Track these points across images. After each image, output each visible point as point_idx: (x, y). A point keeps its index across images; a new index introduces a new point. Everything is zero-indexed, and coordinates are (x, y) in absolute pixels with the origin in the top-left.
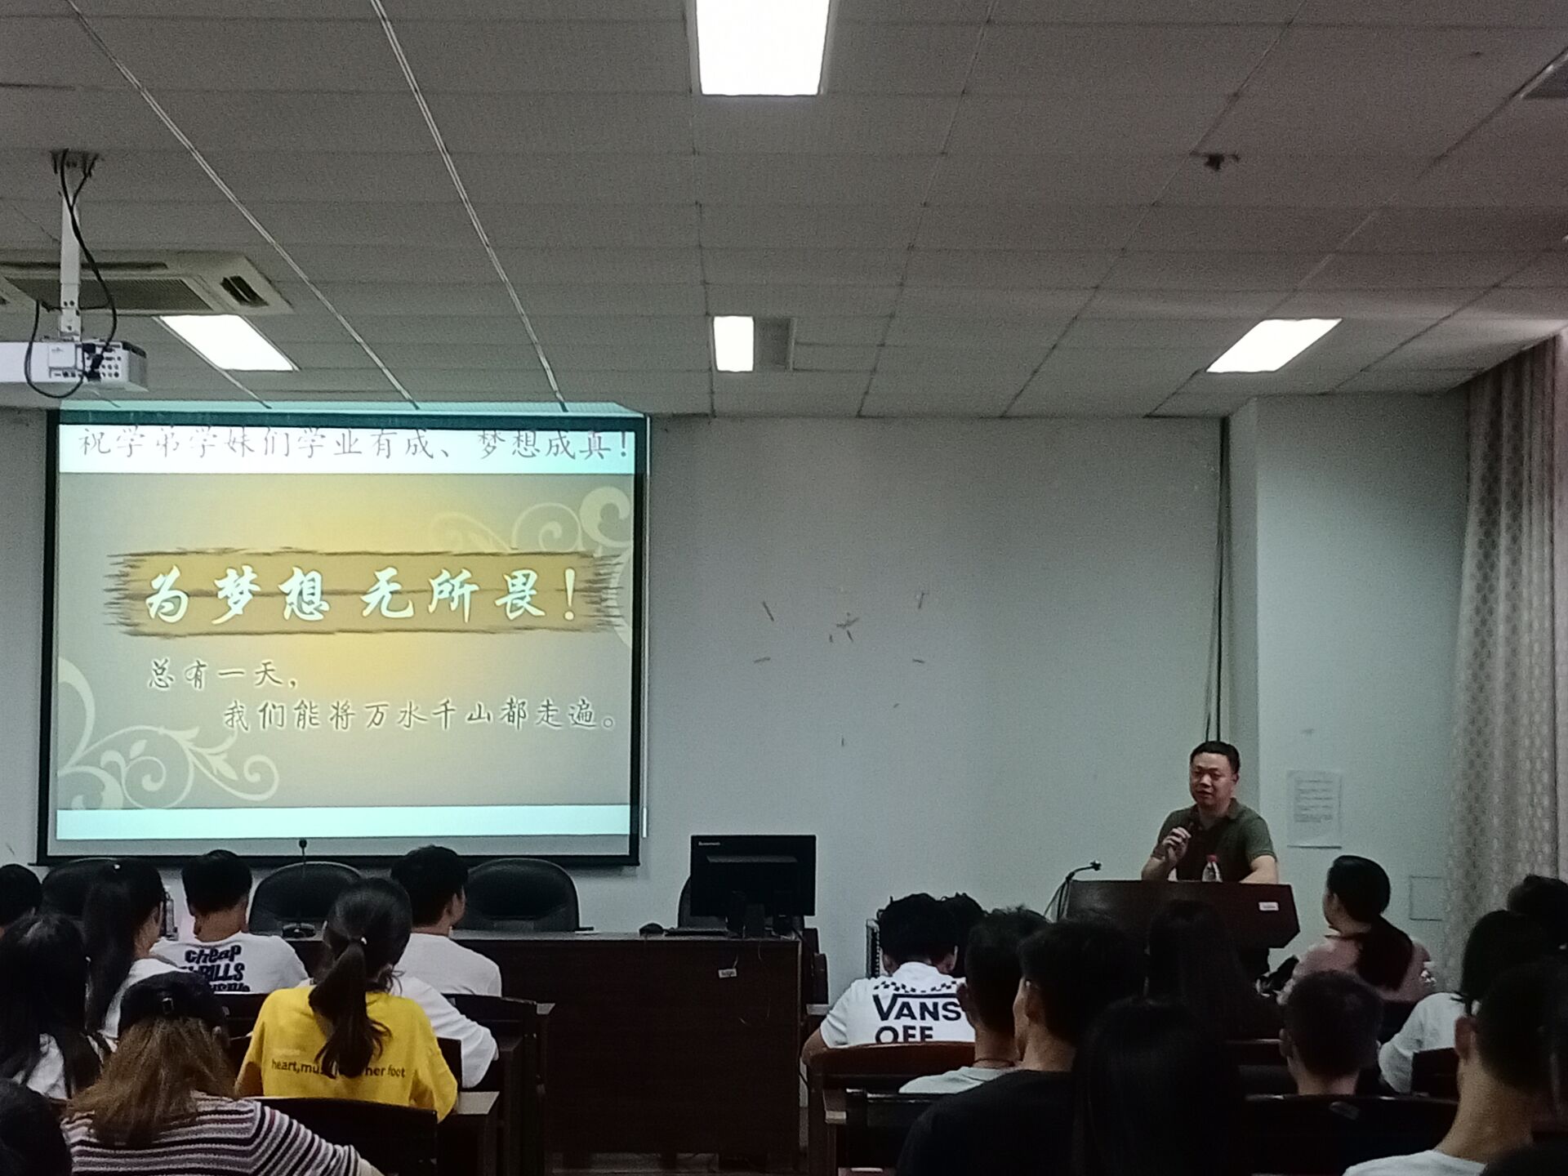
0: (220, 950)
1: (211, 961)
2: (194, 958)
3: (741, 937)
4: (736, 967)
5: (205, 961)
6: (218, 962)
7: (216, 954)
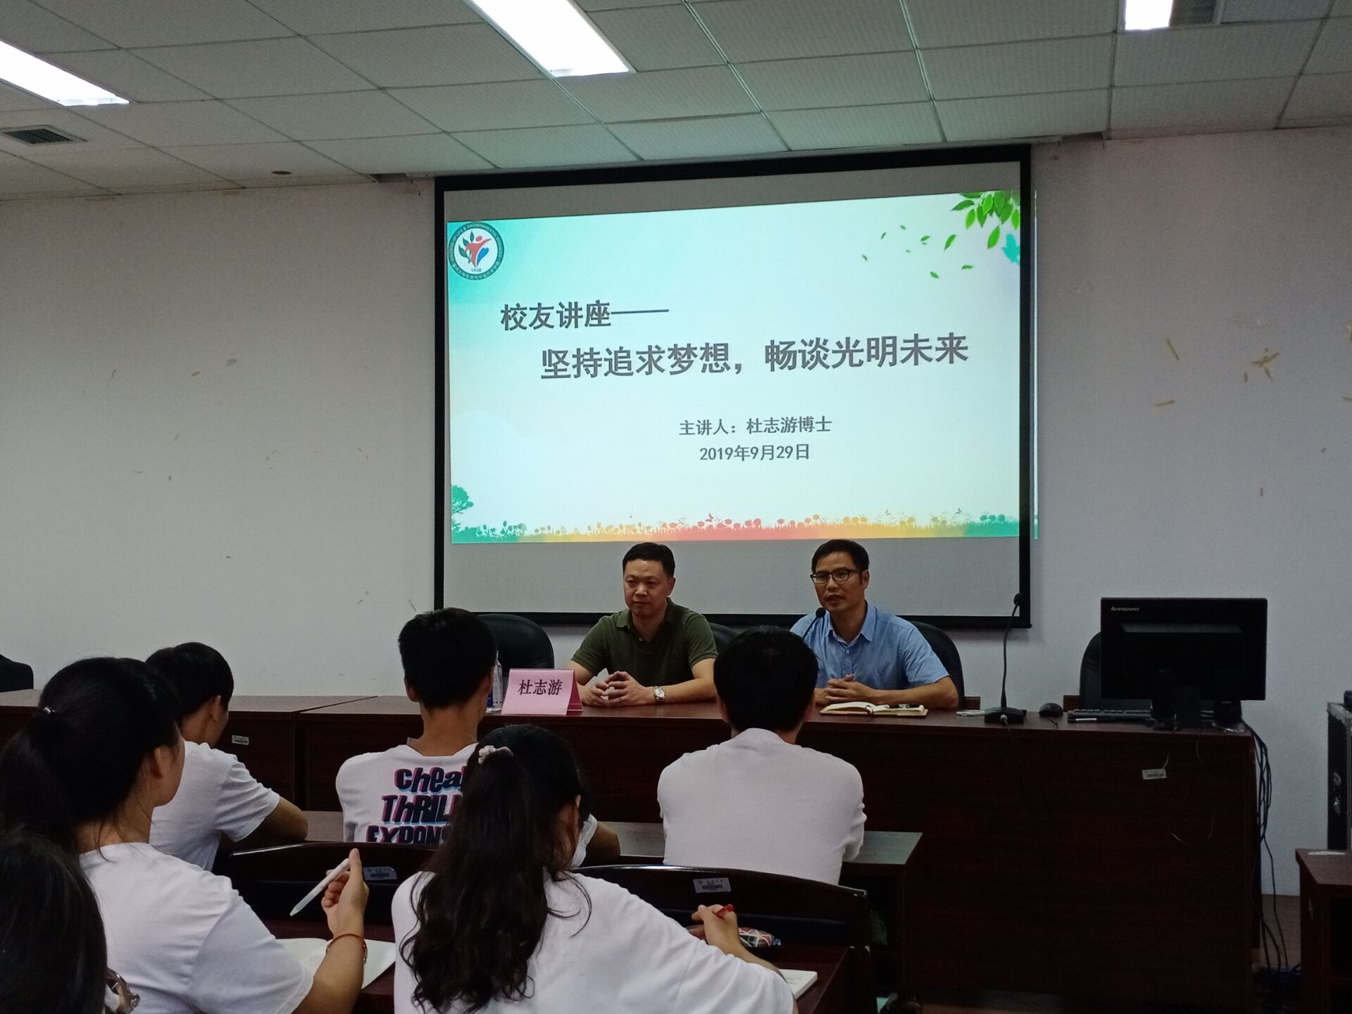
0: (447, 770)
1: (433, 790)
2: (409, 783)
3: (1172, 729)
4: (1165, 768)
5: (424, 789)
6: (443, 792)
7: (441, 779)
